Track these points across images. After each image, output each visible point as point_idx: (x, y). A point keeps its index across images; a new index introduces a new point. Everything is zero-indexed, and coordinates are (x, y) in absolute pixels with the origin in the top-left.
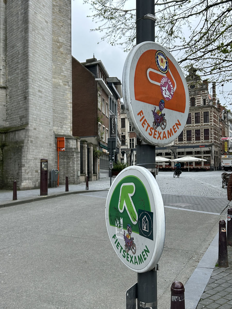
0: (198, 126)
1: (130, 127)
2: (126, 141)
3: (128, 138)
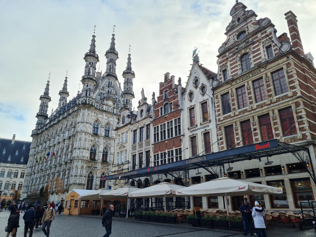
1: (155, 134)
2: (151, 159)
3: (152, 154)
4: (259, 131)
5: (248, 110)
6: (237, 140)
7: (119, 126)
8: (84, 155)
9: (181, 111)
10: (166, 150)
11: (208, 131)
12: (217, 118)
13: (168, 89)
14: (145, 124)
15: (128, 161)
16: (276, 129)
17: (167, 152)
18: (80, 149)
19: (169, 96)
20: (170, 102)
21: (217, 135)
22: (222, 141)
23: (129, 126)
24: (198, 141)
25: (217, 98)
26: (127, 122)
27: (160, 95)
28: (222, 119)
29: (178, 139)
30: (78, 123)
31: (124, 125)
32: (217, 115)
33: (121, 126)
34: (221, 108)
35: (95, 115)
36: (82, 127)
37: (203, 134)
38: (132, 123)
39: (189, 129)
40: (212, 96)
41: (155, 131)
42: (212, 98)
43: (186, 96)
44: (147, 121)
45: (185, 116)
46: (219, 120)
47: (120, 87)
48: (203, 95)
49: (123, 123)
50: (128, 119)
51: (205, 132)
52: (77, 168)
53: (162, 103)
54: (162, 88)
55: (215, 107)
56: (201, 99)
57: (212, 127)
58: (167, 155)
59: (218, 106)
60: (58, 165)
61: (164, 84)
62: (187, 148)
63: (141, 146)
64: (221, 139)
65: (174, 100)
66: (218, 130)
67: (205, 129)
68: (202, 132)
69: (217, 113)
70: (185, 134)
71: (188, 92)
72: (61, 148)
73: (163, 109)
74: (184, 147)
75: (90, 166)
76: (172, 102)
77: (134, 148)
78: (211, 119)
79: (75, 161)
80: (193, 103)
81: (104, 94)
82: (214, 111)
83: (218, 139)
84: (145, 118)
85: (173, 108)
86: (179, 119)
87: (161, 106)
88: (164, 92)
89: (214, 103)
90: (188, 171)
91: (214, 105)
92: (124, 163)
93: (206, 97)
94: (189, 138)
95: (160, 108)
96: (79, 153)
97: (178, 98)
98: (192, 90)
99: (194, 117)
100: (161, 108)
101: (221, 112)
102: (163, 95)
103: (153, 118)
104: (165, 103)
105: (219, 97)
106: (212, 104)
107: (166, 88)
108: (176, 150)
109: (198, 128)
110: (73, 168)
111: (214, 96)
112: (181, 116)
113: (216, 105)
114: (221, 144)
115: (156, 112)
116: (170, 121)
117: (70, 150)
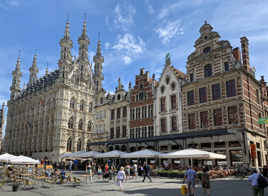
0: (217, 104)
1: (131, 115)
2: (127, 131)
3: (128, 129)
4: (213, 119)
5: (207, 105)
6: (197, 124)
7: (98, 105)
8: (64, 125)
9: (154, 100)
10: (141, 126)
11: (175, 116)
12: (183, 108)
13: (143, 82)
14: (122, 106)
15: (107, 132)
16: (225, 119)
17: (141, 128)
19: (144, 87)
20: (145, 92)
21: (182, 119)
22: (185, 123)
23: (107, 106)
24: (167, 122)
25: (184, 93)
26: (106, 103)
27: (136, 85)
28: (187, 108)
29: (151, 120)
30: (58, 99)
31: (102, 105)
32: (183, 106)
33: (100, 105)
34: (186, 101)
37: (171, 118)
38: (110, 104)
39: (160, 113)
40: (180, 92)
41: (131, 112)
42: (180, 93)
43: (159, 89)
44: (124, 104)
45: (157, 104)
46: (185, 109)
48: (173, 90)
49: (101, 103)
50: (106, 101)
51: (173, 116)
52: (59, 135)
53: (137, 92)
54: (137, 80)
55: (182, 99)
56: (171, 92)
57: (179, 113)
58: (141, 130)
59: (185, 99)
61: (140, 77)
62: (158, 126)
63: (118, 122)
64: (185, 122)
65: (148, 90)
66: (183, 116)
67: (173, 114)
68: (170, 116)
69: (183, 104)
70: (157, 116)
71: (160, 86)
73: (139, 97)
74: (155, 125)
75: (69, 133)
76: (147, 92)
77: (112, 123)
78: (178, 108)
80: (164, 95)
81: (78, 76)
82: (181, 103)
83: (183, 122)
84: (122, 101)
85: (147, 96)
86: (152, 105)
87: (137, 94)
88: (139, 83)
89: (182, 97)
90: (158, 142)
91: (182, 98)
92: (103, 133)
93: (175, 92)
94: (160, 119)
95: (135, 95)
96: (59, 124)
97: (151, 89)
98: (164, 85)
99: (165, 104)
100: (137, 96)
101: (186, 104)
102: (138, 85)
103: (130, 102)
104: (140, 92)
105: (186, 93)
106: (180, 97)
107: (141, 80)
108: (148, 127)
109: (167, 113)
110: (55, 135)
111: (181, 92)
112: (154, 103)
113: (183, 98)
114: (185, 126)
115: (133, 98)
116: (144, 106)
117: (50, 121)
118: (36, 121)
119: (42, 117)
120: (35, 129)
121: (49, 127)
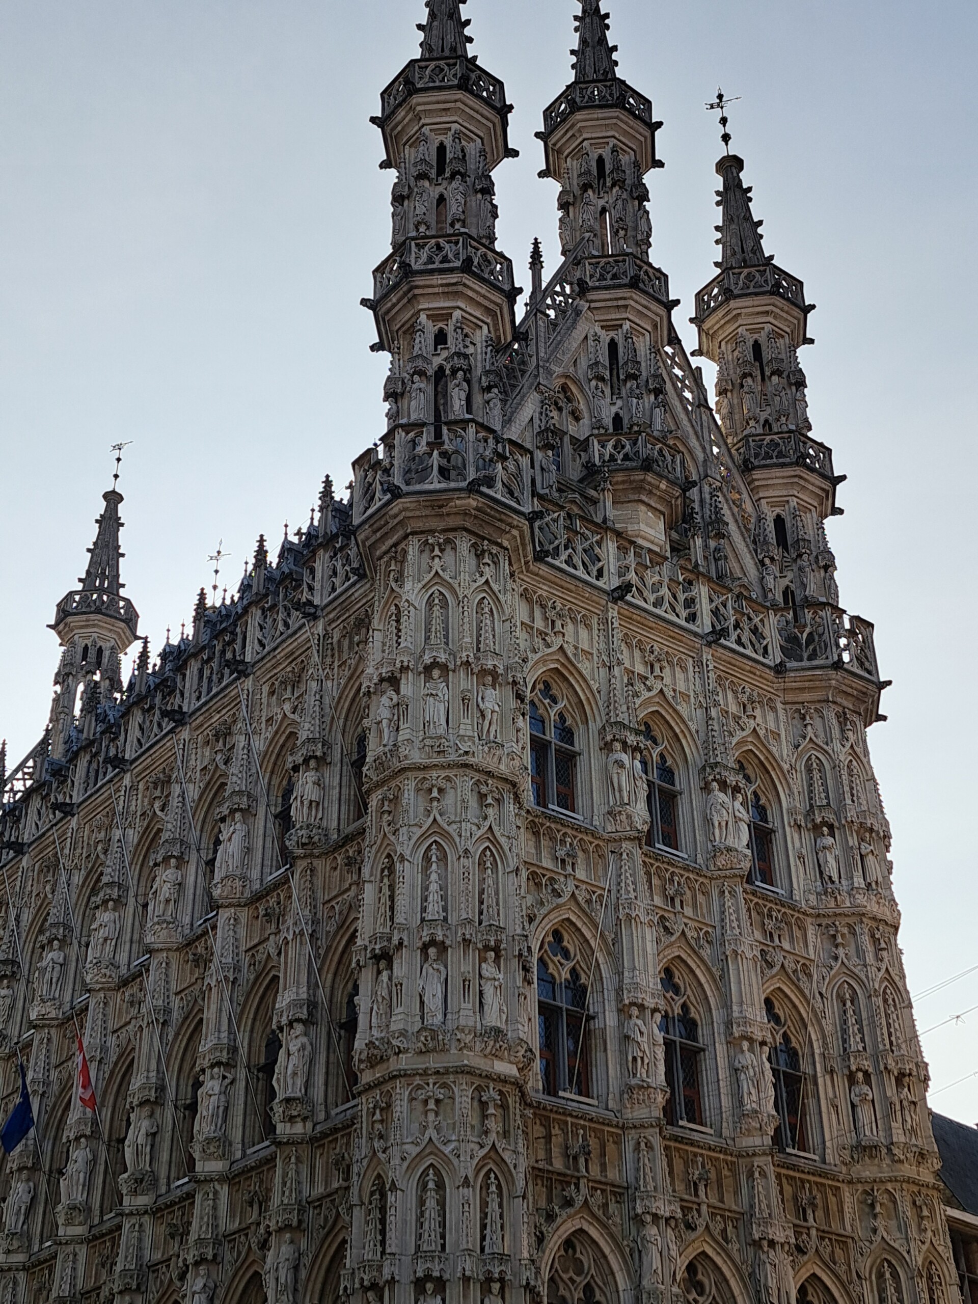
8: (493, 1018)
18: (443, 948)
30: (393, 681)
35: (539, 624)
36: (436, 711)
47: (702, 403)
52: (440, 1186)
60: (143, 1200)
72: (167, 1011)
75: (558, 1164)
79: (401, 1094)
81: (582, 445)
96: (434, 1003)
110: (382, 1189)
117: (295, 1004)
118: (107, 1069)
119: (176, 1003)
120: (89, 1186)
121: (272, 1094)
